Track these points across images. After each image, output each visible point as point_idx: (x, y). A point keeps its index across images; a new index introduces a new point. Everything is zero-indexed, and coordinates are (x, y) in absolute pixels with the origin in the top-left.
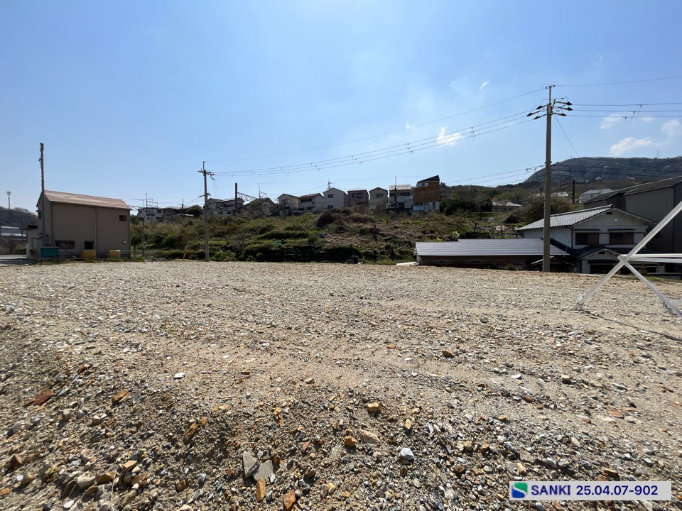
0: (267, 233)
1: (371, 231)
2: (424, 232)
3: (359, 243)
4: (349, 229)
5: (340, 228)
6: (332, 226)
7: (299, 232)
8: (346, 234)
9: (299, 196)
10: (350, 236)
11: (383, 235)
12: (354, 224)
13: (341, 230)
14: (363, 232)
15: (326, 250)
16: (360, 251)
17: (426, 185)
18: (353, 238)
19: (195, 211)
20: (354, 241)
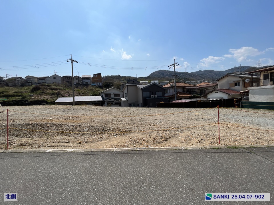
1: (56, 93)
2: (79, 94)
3: (49, 98)
4: (47, 93)
5: (42, 92)
6: (39, 91)
7: (20, 94)
8: (44, 95)
9: (38, 77)
11: (62, 95)
12: (50, 91)
13: (43, 93)
14: (53, 94)
15: (30, 101)
16: (48, 101)
17: (96, 76)
18: (47, 96)
20: (47, 98)
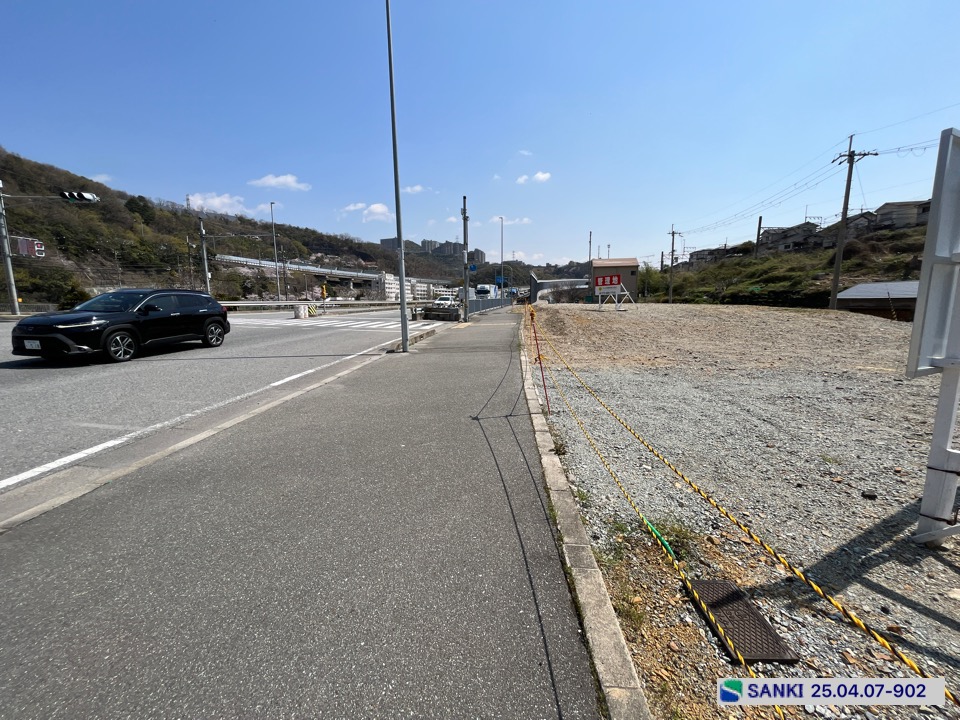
0: (765, 276)
4: (872, 265)
10: (864, 275)
19: (746, 249)
